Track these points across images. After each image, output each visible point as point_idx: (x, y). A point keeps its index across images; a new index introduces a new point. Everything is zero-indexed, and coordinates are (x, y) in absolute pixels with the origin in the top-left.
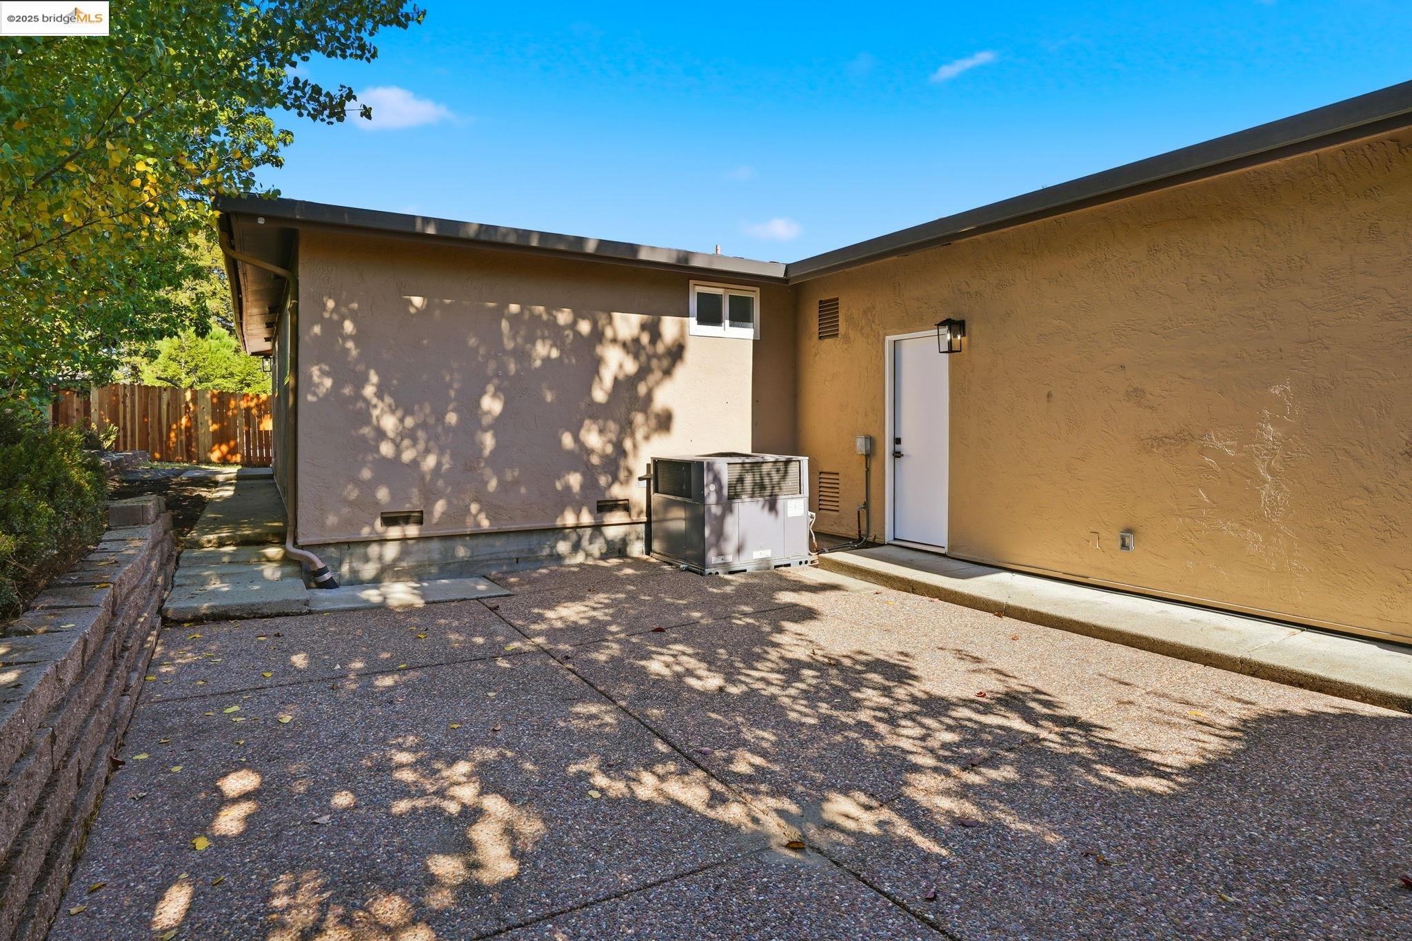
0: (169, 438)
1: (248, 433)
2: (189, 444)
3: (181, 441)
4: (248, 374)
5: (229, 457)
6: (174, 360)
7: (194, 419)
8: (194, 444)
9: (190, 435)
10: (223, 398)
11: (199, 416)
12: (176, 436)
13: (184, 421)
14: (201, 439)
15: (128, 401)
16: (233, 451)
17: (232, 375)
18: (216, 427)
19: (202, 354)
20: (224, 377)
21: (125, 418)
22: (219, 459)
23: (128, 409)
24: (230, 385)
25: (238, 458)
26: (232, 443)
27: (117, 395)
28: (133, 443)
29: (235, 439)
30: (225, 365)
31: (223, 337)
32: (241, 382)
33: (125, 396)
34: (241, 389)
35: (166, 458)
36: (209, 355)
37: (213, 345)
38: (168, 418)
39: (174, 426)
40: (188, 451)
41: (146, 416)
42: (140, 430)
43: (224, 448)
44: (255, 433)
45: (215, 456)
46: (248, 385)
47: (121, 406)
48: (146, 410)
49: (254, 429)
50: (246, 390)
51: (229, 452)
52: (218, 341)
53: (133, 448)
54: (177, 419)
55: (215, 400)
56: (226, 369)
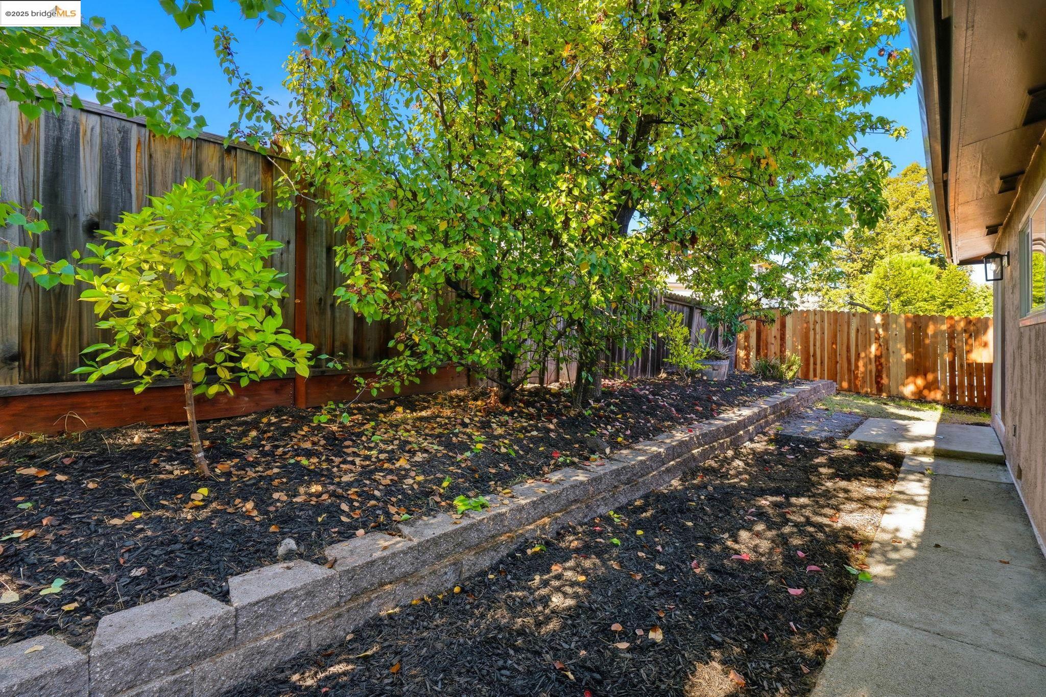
0: (857, 367)
1: (952, 364)
2: (879, 376)
3: (871, 371)
4: (951, 296)
5: (926, 392)
6: (880, 288)
7: (885, 345)
8: (884, 376)
9: (880, 365)
10: (918, 324)
11: (891, 343)
12: (865, 365)
13: (873, 348)
14: (893, 370)
15: (818, 327)
16: (931, 386)
17: (933, 298)
18: (909, 356)
19: (905, 281)
20: (926, 300)
21: (815, 345)
22: (913, 394)
23: (818, 337)
24: (931, 308)
25: (938, 395)
26: (930, 377)
27: (808, 322)
28: (823, 370)
29: (934, 371)
30: (926, 289)
31: (925, 264)
32: (943, 304)
33: (816, 322)
34: (943, 311)
35: (854, 390)
36: (912, 281)
37: (915, 272)
38: (857, 345)
39: (863, 355)
40: (878, 383)
41: (834, 342)
42: (829, 358)
43: (920, 382)
44: (962, 366)
45: (909, 390)
46: (950, 307)
47: (812, 333)
48: (835, 336)
49: (961, 358)
50: (948, 313)
51: (925, 387)
52: (919, 269)
53: (822, 378)
54: (867, 346)
55: (909, 325)
56: (928, 293)
